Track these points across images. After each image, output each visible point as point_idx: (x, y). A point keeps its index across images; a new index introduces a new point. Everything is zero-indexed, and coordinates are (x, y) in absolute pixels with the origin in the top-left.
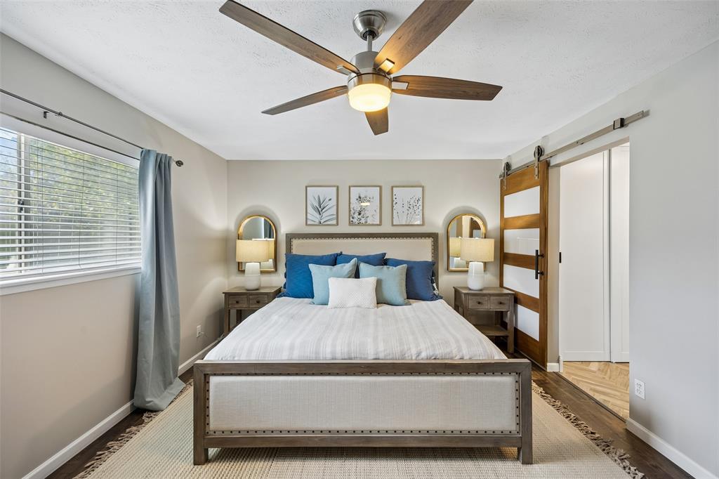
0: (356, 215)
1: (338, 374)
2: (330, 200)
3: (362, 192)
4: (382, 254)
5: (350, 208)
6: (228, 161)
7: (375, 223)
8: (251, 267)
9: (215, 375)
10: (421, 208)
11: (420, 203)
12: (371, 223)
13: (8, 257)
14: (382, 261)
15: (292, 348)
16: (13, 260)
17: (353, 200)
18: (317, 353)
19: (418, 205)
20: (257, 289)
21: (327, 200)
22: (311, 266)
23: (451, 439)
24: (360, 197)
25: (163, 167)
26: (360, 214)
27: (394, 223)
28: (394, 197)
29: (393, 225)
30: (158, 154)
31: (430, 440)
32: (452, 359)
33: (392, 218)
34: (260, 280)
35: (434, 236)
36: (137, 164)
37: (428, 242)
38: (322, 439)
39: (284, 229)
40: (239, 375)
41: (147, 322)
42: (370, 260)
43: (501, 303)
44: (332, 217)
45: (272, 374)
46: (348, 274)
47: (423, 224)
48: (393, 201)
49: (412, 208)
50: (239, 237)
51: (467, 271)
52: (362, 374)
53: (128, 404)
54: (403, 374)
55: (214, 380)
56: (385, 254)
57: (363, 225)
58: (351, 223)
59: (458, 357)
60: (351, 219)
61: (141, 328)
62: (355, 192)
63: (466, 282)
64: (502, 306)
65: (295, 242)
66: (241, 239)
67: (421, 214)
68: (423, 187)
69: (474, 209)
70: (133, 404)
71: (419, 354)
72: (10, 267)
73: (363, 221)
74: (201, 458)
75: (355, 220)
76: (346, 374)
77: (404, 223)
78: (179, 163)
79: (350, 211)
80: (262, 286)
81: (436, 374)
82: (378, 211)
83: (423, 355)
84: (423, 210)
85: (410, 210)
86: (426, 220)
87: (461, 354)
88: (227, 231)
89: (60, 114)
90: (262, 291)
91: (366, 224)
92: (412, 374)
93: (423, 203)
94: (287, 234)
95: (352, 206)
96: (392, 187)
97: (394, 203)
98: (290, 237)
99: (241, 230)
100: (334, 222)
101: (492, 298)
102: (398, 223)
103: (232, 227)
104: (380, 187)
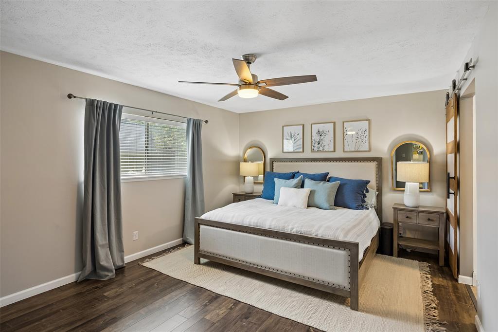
0: (316, 145)
1: (250, 233)
2: (298, 134)
3: (321, 127)
4: (326, 173)
5: (311, 139)
6: (239, 114)
7: (330, 150)
8: (249, 179)
9: (202, 224)
10: (367, 137)
11: (367, 133)
12: (327, 150)
13: (142, 168)
14: (324, 178)
15: (233, 217)
16: (144, 169)
17: (314, 134)
18: (243, 221)
19: (365, 135)
20: (251, 193)
21: (296, 134)
22: (276, 180)
23: (306, 282)
24: (319, 132)
25: (196, 126)
26: (319, 144)
27: (345, 150)
28: (345, 130)
29: (344, 152)
30: (194, 120)
31: (294, 279)
32: (310, 235)
33: (344, 145)
34: (253, 187)
35: (379, 161)
36: (185, 125)
37: (373, 165)
38: (243, 265)
39: (270, 156)
40: (210, 226)
41: (188, 201)
42: (314, 178)
43: (429, 220)
44: (299, 146)
45: (223, 228)
46: (294, 185)
47: (370, 150)
48: (344, 133)
49: (360, 137)
50: (245, 161)
51: (404, 191)
52: (262, 235)
53: (181, 239)
54: (282, 239)
55: (202, 227)
56: (328, 173)
57: (321, 151)
58: (312, 151)
59: (314, 234)
60: (313, 148)
61: (186, 204)
62: (315, 128)
63: (403, 200)
64: (430, 222)
65: (275, 164)
66: (246, 162)
67: (367, 142)
68: (369, 121)
69: (422, 137)
70: (183, 240)
71: (292, 229)
72: (143, 171)
73: (321, 149)
74: (197, 262)
75: (315, 149)
76: (254, 234)
77: (353, 150)
78: (206, 122)
79: (312, 142)
80: (255, 191)
81: (299, 242)
82: (332, 141)
83: (294, 230)
84: (369, 139)
85: (359, 140)
86: (372, 147)
87: (317, 233)
88: (239, 157)
89: (156, 112)
90: (254, 194)
91: (323, 151)
92: (286, 239)
93: (369, 133)
94: (270, 159)
95: (313, 139)
96: (343, 122)
97: (345, 134)
98: (273, 161)
99: (246, 156)
100: (301, 150)
101: (421, 214)
102: (349, 150)
103: (241, 154)
104: (334, 123)
